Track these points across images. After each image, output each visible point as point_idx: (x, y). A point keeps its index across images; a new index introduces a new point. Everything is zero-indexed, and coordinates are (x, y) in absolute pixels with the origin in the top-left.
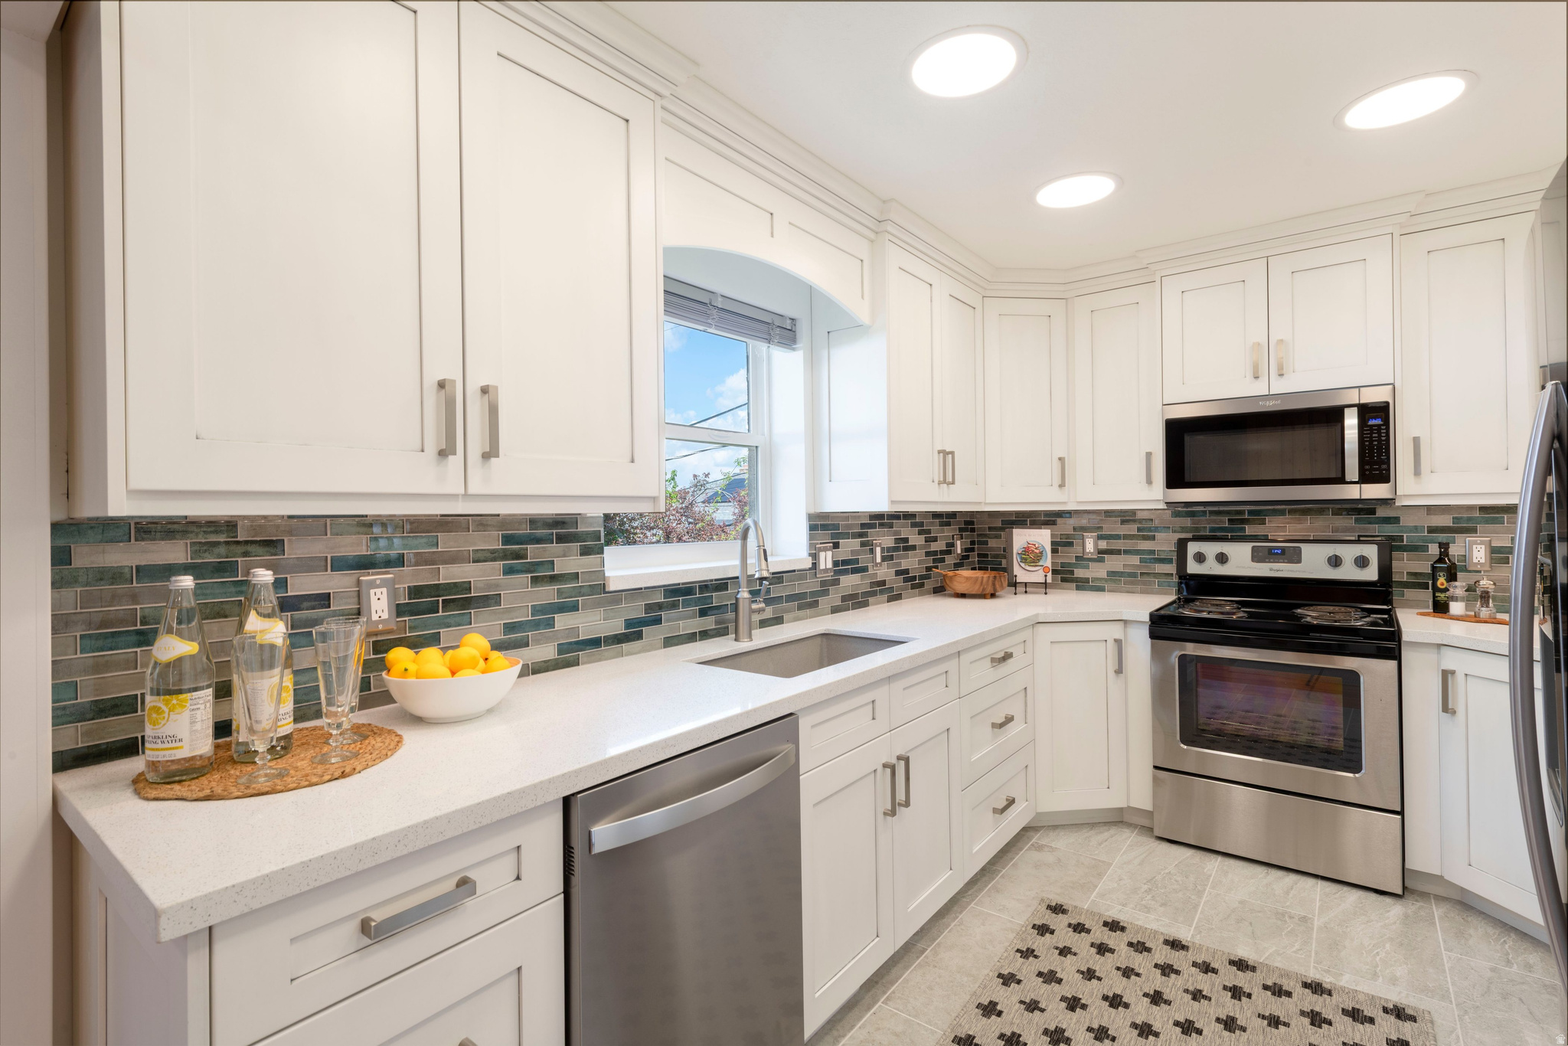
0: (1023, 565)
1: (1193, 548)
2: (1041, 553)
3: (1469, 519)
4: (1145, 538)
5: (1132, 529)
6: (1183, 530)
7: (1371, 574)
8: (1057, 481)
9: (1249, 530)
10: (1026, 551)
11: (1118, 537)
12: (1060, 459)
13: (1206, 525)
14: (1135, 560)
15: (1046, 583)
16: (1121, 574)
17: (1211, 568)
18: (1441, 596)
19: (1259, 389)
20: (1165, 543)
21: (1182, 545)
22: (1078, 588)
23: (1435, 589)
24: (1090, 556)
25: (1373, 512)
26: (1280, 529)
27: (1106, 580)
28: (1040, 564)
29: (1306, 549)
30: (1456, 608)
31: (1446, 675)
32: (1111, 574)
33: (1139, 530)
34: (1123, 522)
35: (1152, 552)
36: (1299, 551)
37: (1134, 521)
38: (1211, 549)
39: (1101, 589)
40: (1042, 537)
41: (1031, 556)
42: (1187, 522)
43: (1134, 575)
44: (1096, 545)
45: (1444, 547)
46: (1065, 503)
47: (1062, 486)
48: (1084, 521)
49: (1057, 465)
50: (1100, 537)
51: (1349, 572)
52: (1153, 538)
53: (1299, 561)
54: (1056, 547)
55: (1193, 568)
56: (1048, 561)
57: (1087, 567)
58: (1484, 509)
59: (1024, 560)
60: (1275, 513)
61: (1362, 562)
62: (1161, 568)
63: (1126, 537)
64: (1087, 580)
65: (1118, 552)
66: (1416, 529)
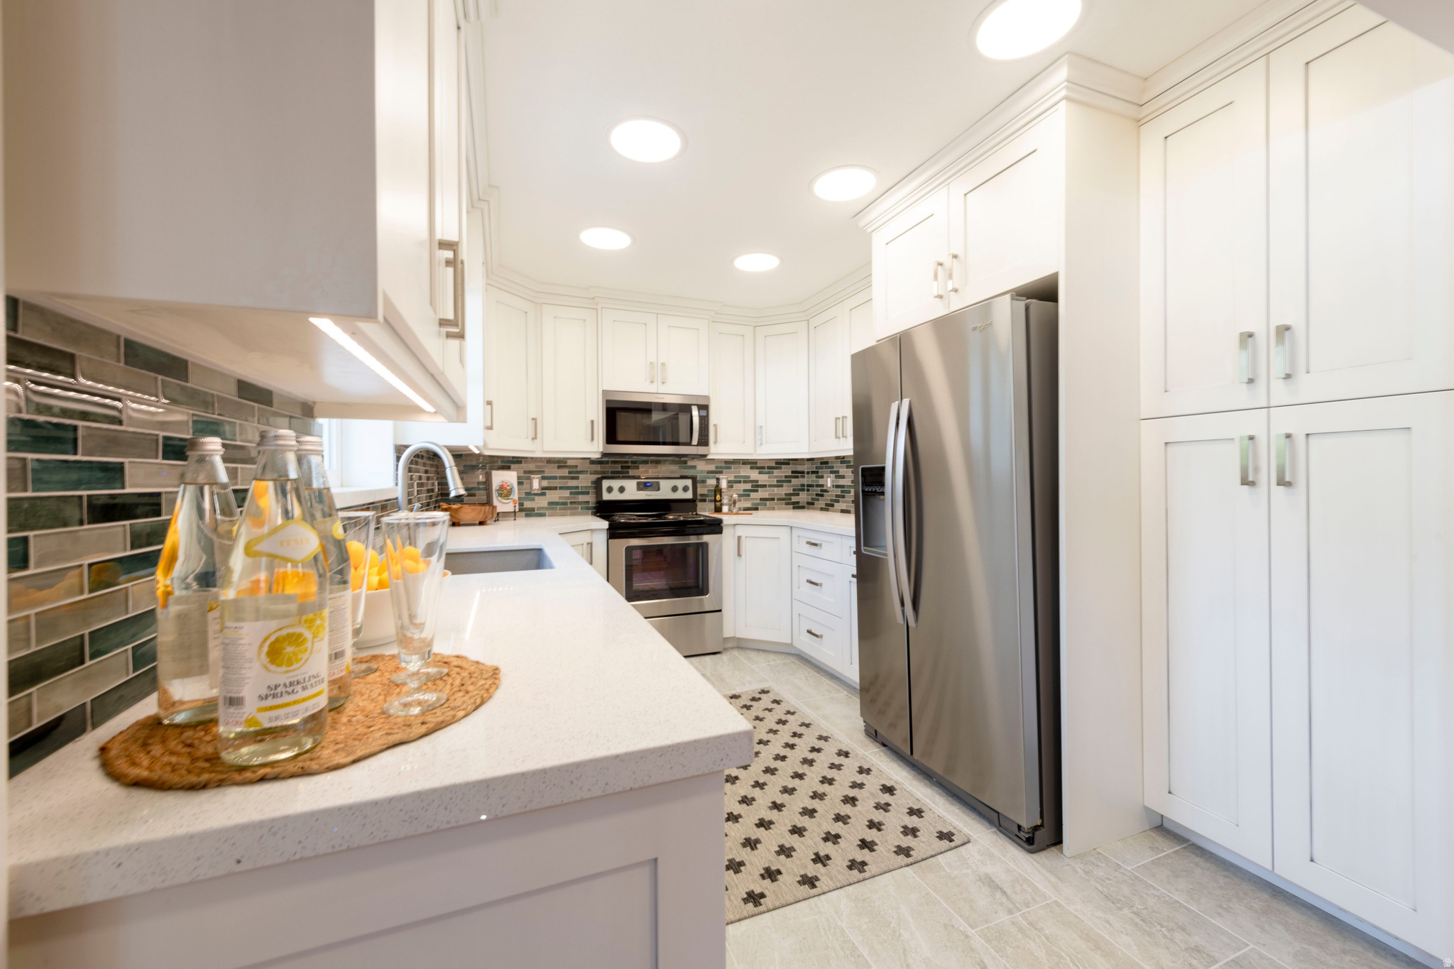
0: (500, 498)
1: (606, 484)
2: (511, 489)
3: (721, 467)
4: (573, 478)
5: (565, 472)
6: (596, 473)
7: (689, 495)
8: (531, 435)
9: (632, 472)
10: (502, 487)
11: (555, 478)
12: (533, 419)
13: (609, 468)
14: (566, 493)
15: (515, 512)
16: (557, 503)
17: (615, 496)
18: (718, 504)
20: (585, 481)
21: (597, 485)
22: (527, 515)
23: (715, 501)
24: (536, 492)
25: (685, 462)
26: (645, 472)
27: (547, 509)
28: (511, 497)
29: (663, 483)
30: (725, 509)
31: (739, 538)
32: (550, 503)
33: (570, 473)
34: (559, 467)
35: (577, 487)
36: (658, 484)
37: (566, 467)
38: (616, 484)
39: (542, 515)
40: (508, 478)
41: (505, 492)
42: (598, 467)
43: (565, 504)
44: (540, 483)
45: (718, 479)
46: (533, 452)
47: (535, 438)
48: (532, 467)
49: (531, 424)
50: (543, 478)
51: (680, 495)
52: (577, 478)
53: (659, 489)
54: (520, 483)
55: (606, 496)
56: (515, 496)
57: (533, 500)
58: (728, 461)
59: (500, 495)
60: (646, 462)
61: (685, 489)
62: (581, 498)
63: (562, 478)
64: (533, 509)
65: (555, 488)
66: (702, 472)
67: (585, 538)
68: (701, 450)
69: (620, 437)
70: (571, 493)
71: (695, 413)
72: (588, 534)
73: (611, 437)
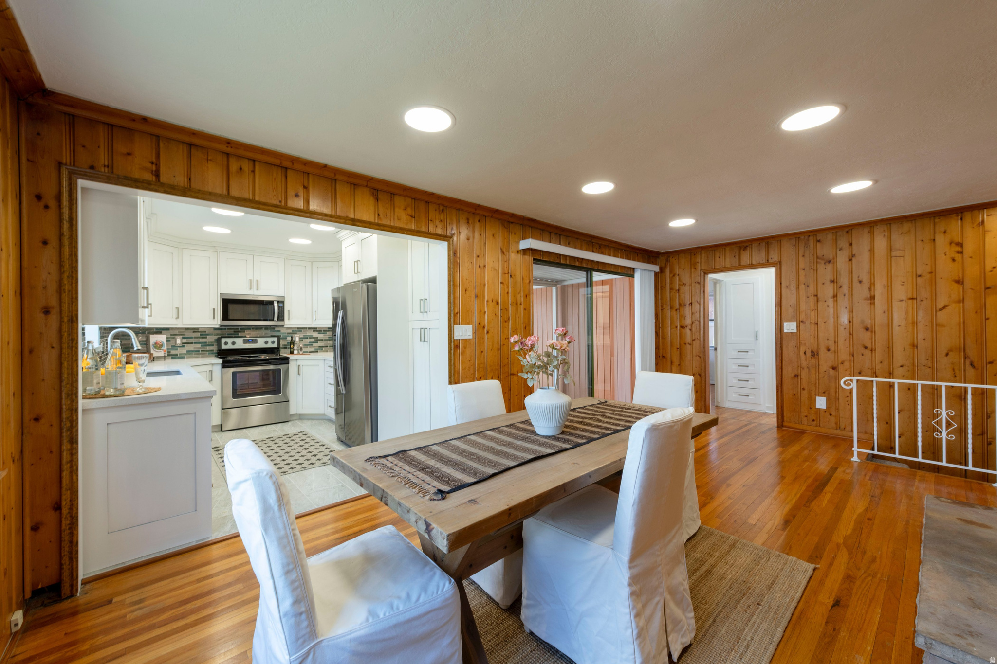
0: (155, 349)
1: (223, 340)
2: (162, 344)
3: (295, 331)
4: (203, 338)
5: (198, 335)
6: (217, 334)
7: (275, 345)
8: (175, 315)
9: (240, 334)
10: (156, 344)
11: (192, 338)
12: (176, 308)
13: (226, 332)
14: (199, 346)
15: (165, 356)
16: (193, 351)
17: (230, 346)
18: (292, 350)
19: (251, 292)
20: (211, 339)
21: (218, 341)
22: (172, 358)
23: (290, 348)
24: (179, 345)
25: (274, 329)
26: (249, 335)
27: (186, 354)
28: (162, 348)
29: (259, 340)
30: (296, 352)
31: (299, 366)
32: (187, 351)
33: (200, 335)
34: (194, 332)
35: (206, 343)
36: (256, 340)
37: (198, 332)
38: (230, 341)
39: (184, 358)
40: (162, 338)
41: (158, 346)
42: (219, 332)
43: (198, 351)
44: (181, 341)
45: (292, 337)
46: (177, 325)
47: (178, 317)
48: (176, 332)
49: (175, 311)
50: (183, 338)
51: (270, 345)
52: (206, 338)
53: (257, 343)
54: (168, 341)
55: (223, 347)
56: (165, 348)
57: (177, 349)
58: (298, 328)
59: (155, 348)
60: (250, 329)
61: (273, 342)
62: (208, 348)
63: (195, 337)
64: (177, 355)
65: (192, 343)
66: (284, 333)
67: (209, 368)
68: (280, 323)
69: (230, 317)
70: (201, 346)
71: (276, 304)
72: (210, 366)
73: (225, 317)
